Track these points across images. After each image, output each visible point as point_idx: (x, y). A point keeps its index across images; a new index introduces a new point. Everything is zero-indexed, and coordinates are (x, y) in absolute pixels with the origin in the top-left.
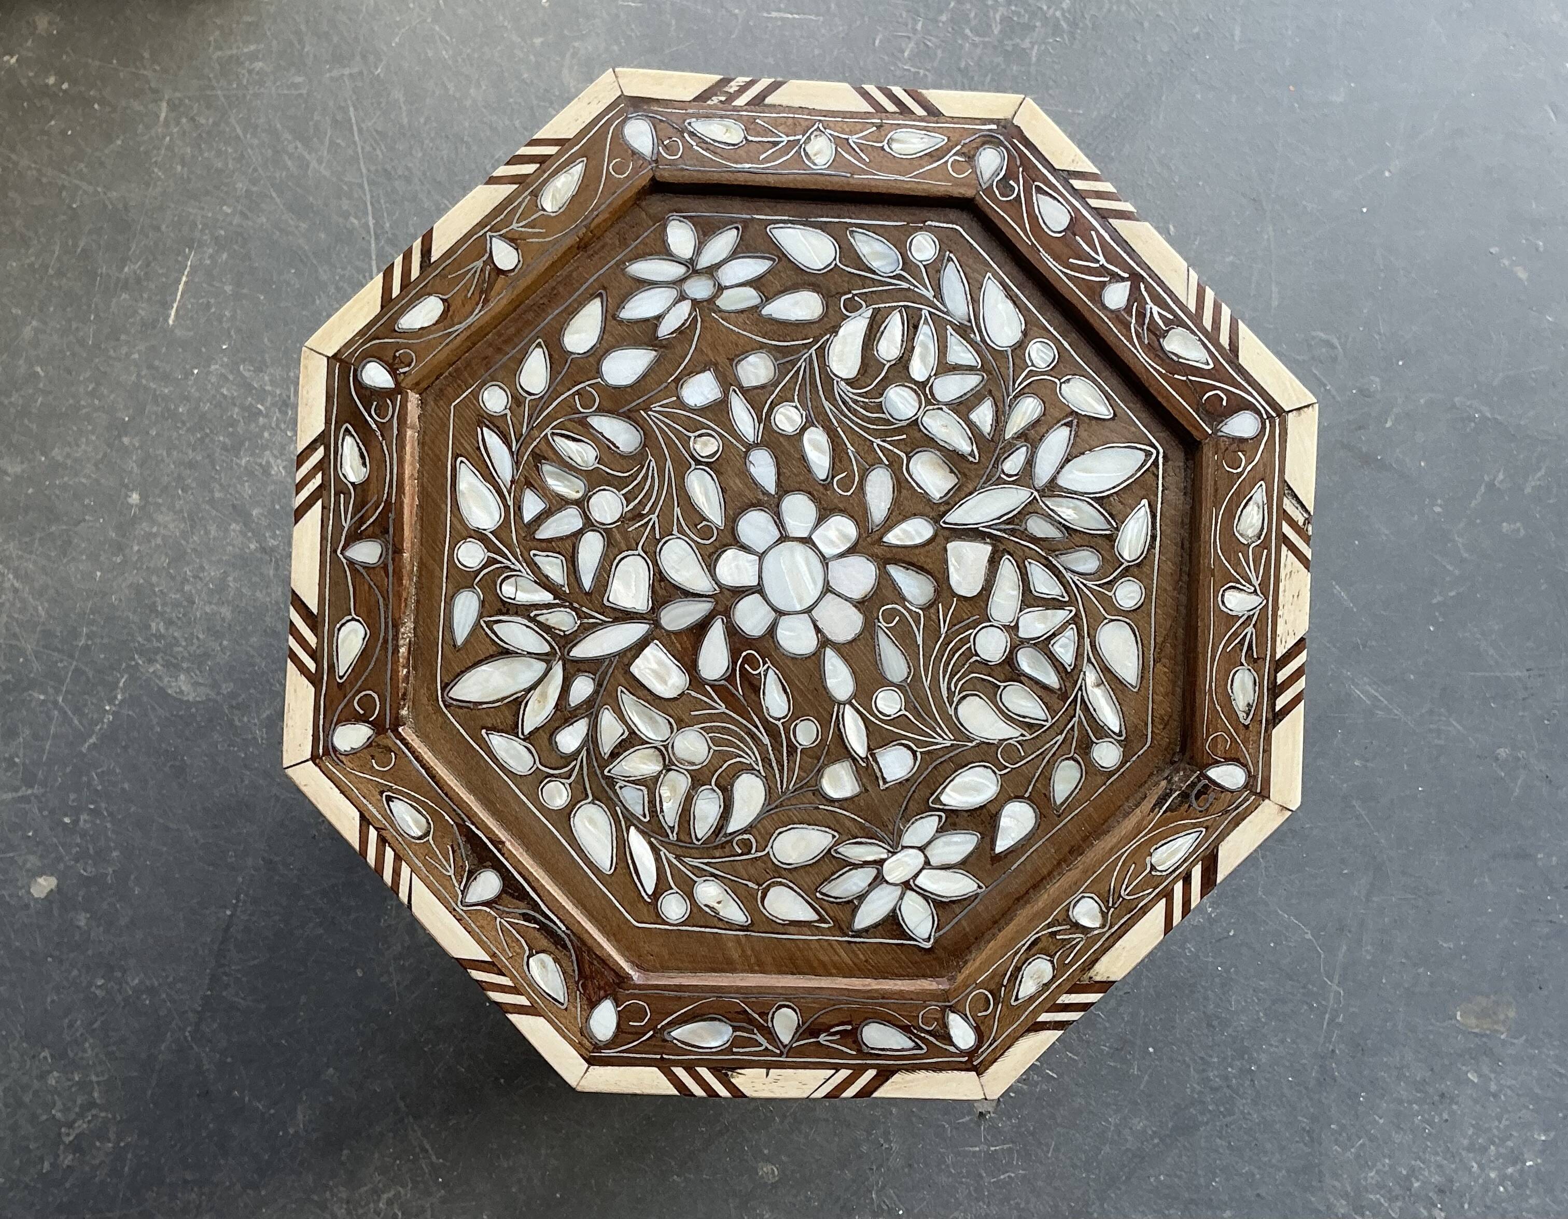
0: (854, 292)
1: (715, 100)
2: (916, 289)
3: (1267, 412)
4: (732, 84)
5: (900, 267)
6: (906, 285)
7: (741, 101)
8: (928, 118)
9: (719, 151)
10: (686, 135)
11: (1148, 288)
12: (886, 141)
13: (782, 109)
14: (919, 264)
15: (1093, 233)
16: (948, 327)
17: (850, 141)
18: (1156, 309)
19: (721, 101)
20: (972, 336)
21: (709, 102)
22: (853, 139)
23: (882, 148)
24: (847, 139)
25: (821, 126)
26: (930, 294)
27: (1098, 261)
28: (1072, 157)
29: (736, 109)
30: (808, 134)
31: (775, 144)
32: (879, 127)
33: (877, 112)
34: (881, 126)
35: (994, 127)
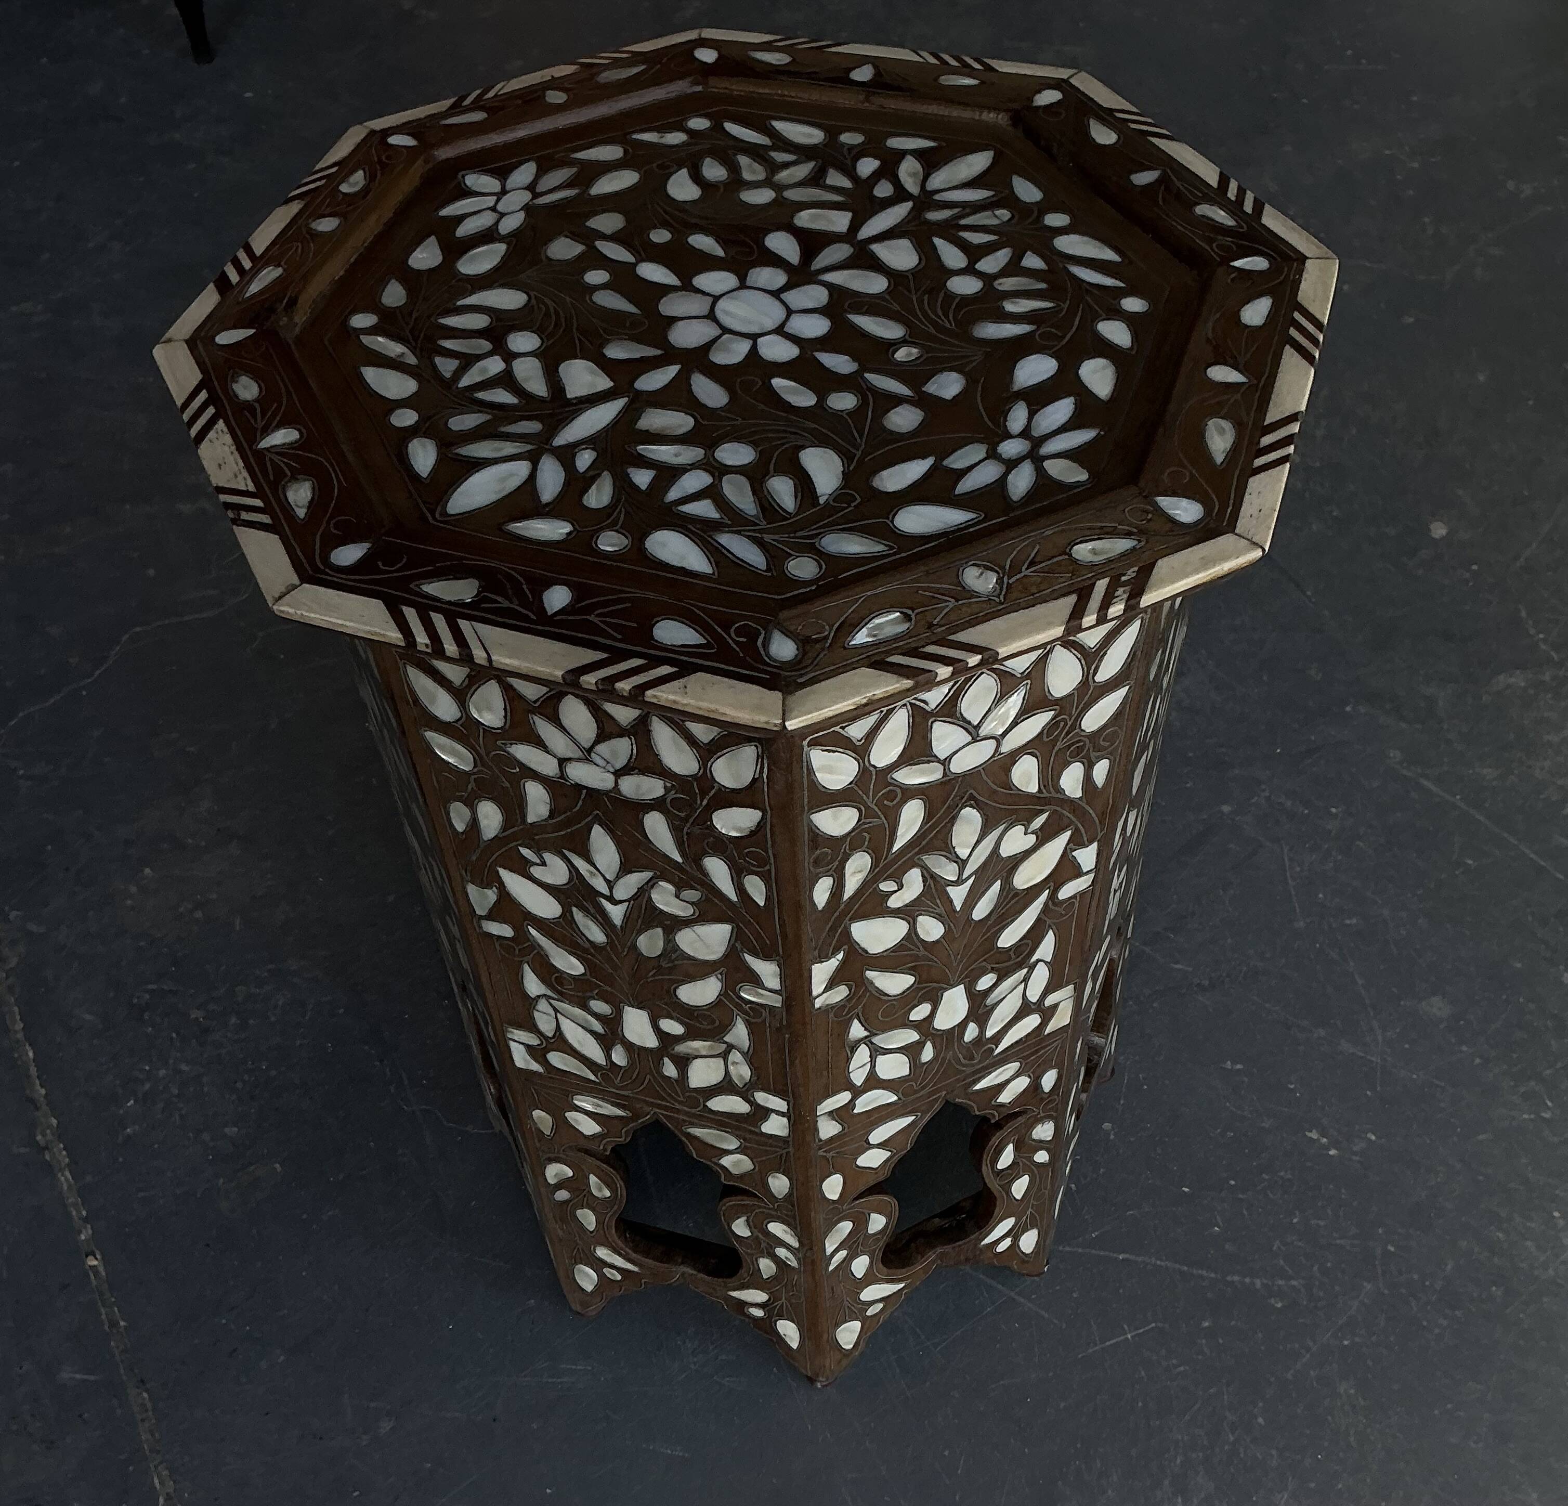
0: (850, 509)
1: (1131, 573)
2: (787, 535)
3: (328, 574)
4: (1125, 596)
5: (817, 544)
6: (799, 534)
7: (1102, 585)
8: (883, 656)
9: (1088, 532)
10: (1135, 530)
11: (526, 619)
12: (913, 617)
13: (1053, 597)
14: (798, 554)
15: (619, 637)
16: (729, 522)
17: (953, 600)
18: (506, 604)
19: (1124, 575)
20: (698, 526)
21: (1136, 569)
22: (952, 603)
23: (913, 610)
24: (957, 600)
25: (997, 600)
26: (768, 538)
27: (598, 615)
28: (688, 690)
29: (1102, 576)
30: (1005, 586)
31: (1032, 564)
32: (930, 626)
33: (944, 638)
34: (928, 628)
35: (799, 681)
